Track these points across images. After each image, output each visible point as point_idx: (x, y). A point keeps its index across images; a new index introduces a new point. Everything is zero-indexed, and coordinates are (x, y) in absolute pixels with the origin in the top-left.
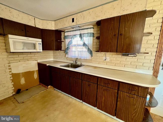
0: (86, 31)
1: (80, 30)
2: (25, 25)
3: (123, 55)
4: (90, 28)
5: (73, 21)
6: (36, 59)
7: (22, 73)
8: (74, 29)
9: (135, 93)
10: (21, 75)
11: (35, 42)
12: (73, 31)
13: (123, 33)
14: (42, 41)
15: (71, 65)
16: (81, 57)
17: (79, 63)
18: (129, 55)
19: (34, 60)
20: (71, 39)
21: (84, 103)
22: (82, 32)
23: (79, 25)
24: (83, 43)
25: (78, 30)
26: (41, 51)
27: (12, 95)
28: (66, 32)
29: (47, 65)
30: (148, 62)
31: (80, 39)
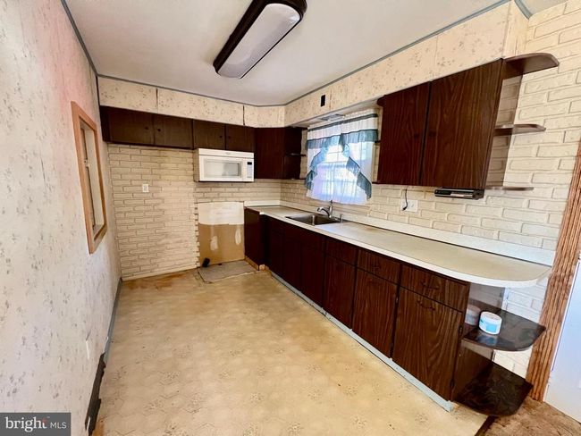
0: (354, 126)
1: (341, 123)
2: (226, 125)
3: (438, 193)
4: (368, 117)
5: (323, 103)
6: (242, 200)
7: (214, 226)
8: (329, 122)
9: (435, 297)
10: (212, 229)
11: (241, 160)
12: (326, 126)
13: (437, 128)
14: (255, 158)
15: (316, 218)
16: (341, 197)
17: (336, 215)
18: (452, 195)
19: (237, 199)
20: (319, 150)
21: (329, 316)
22: (346, 128)
23: (337, 113)
24: (347, 159)
25: (337, 124)
26: (252, 180)
27: (195, 267)
28: (309, 131)
29: (261, 213)
30: (540, 221)
31: (340, 148)
